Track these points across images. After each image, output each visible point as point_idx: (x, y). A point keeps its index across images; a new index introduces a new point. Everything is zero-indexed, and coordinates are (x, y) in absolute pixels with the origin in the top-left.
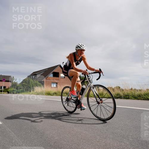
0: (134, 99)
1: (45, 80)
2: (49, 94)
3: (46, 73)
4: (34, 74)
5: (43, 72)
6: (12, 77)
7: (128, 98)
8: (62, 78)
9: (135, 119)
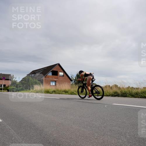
0: (132, 97)
1: (44, 79)
2: (47, 92)
3: (44, 71)
4: (33, 72)
5: (42, 71)
6: (12, 76)
7: (126, 96)
8: (61, 76)
9: (132, 116)
